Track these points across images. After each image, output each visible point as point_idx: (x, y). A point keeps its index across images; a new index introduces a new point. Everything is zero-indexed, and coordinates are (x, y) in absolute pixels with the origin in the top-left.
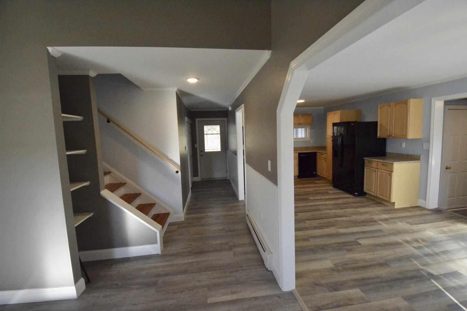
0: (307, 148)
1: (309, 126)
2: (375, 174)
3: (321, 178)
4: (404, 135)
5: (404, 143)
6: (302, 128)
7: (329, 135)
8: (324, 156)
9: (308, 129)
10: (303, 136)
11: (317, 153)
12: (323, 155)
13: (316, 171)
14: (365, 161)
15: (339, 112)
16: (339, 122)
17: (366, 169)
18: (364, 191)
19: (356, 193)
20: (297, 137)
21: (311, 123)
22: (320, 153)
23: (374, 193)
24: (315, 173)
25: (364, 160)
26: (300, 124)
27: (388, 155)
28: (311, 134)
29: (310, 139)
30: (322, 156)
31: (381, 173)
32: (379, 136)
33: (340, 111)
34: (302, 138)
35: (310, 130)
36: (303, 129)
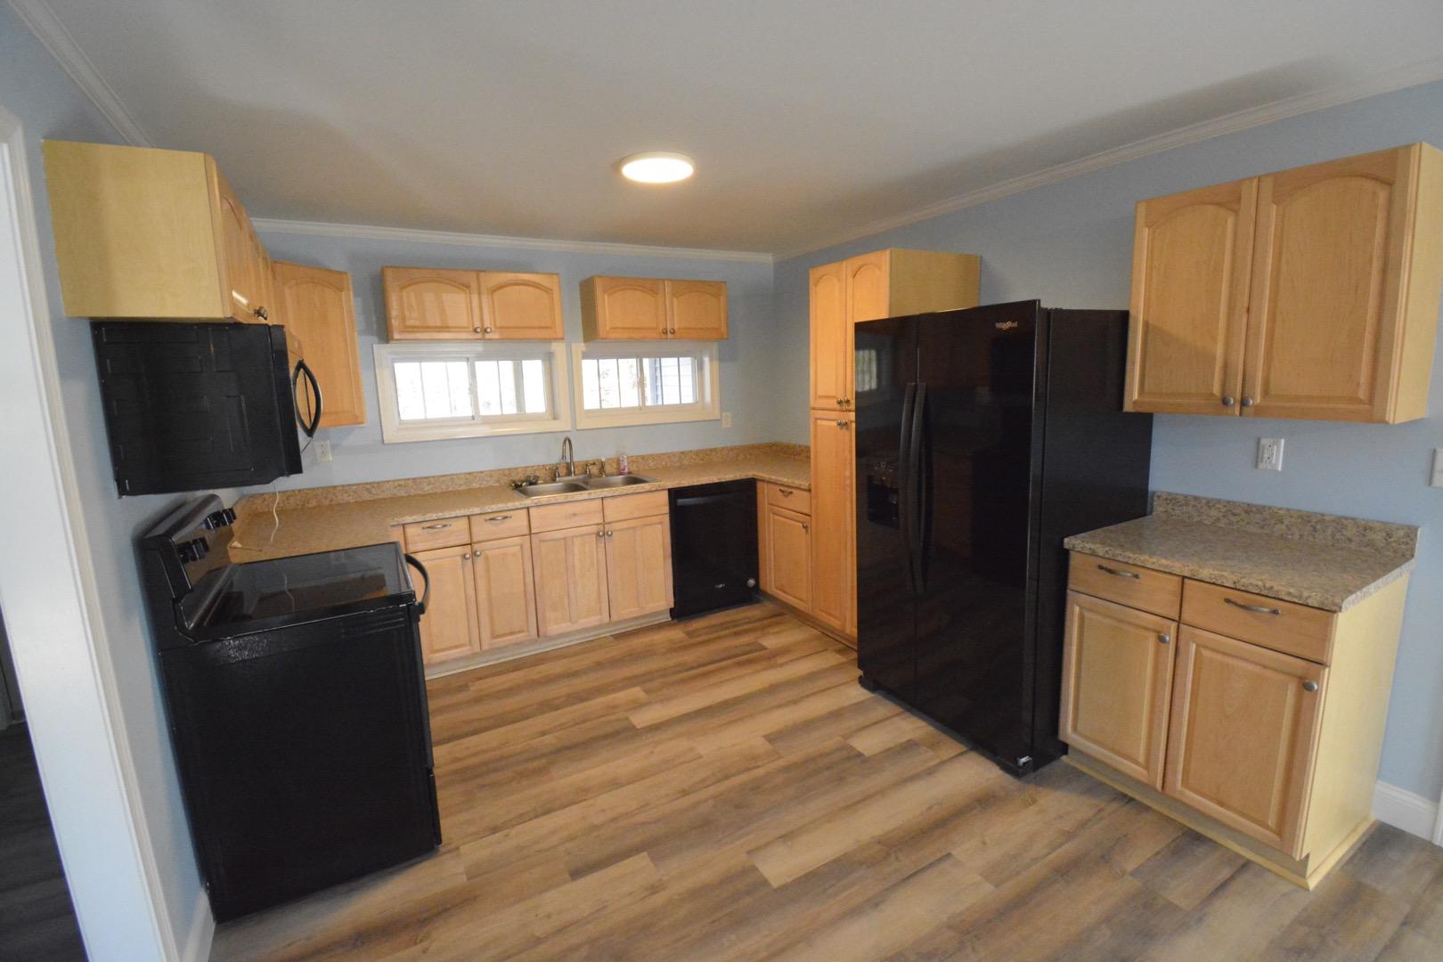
0: (705, 458)
1: (715, 347)
2: (1157, 654)
3: (786, 613)
4: (1354, 400)
5: (1283, 441)
6: (678, 355)
7: (820, 392)
8: (799, 501)
9: (706, 360)
10: (688, 398)
11: (759, 485)
12: (791, 496)
13: (754, 571)
14: (1075, 561)
15: (884, 258)
16: (884, 315)
17: (1077, 609)
18: (1062, 737)
19: (1024, 760)
20: (660, 403)
21: (724, 329)
22: (775, 483)
23: (1147, 767)
24: (752, 582)
25: (1064, 555)
26: (669, 335)
27: (1159, 508)
28: (723, 385)
29: (722, 409)
30: (785, 502)
31: (1206, 653)
32: (1135, 403)
33: (888, 252)
34: (681, 407)
35: (716, 363)
36: (687, 363)
